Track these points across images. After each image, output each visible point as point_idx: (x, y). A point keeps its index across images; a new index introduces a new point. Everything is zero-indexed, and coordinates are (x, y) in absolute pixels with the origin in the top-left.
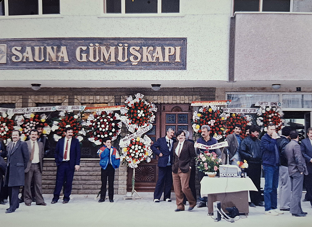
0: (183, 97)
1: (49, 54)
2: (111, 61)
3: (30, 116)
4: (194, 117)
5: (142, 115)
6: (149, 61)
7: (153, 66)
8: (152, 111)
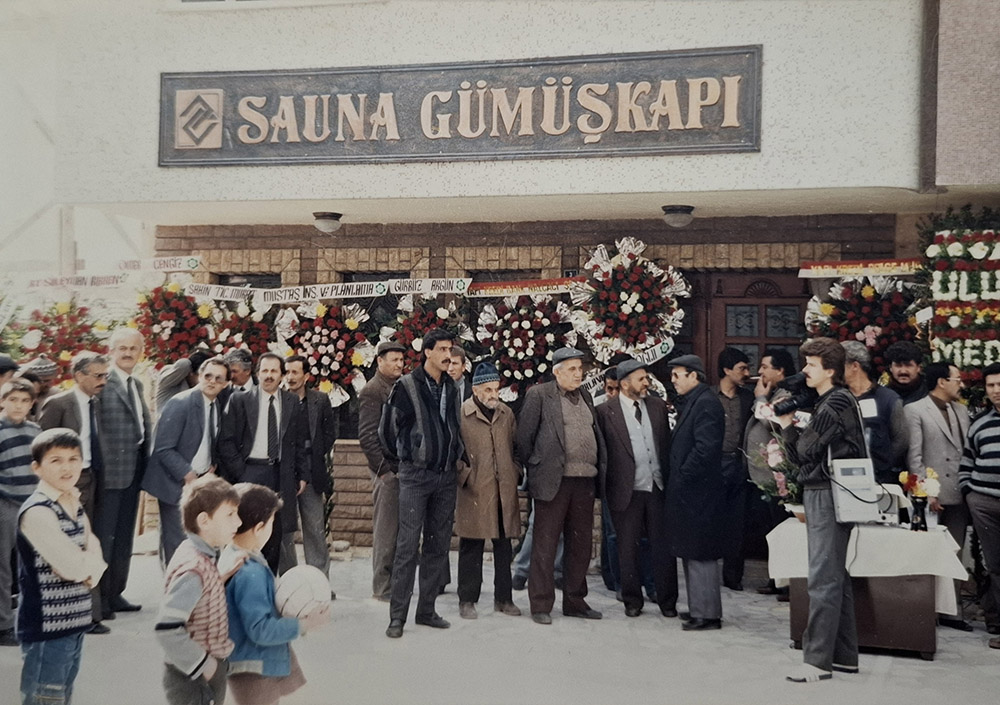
0: (781, 246)
1: (345, 119)
2: (520, 134)
3: (316, 311)
4: (808, 314)
5: (633, 308)
6: (636, 130)
7: (649, 145)
8: (673, 296)
